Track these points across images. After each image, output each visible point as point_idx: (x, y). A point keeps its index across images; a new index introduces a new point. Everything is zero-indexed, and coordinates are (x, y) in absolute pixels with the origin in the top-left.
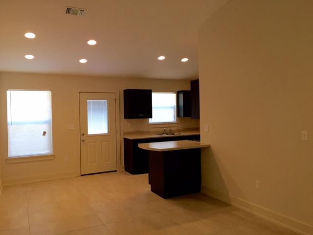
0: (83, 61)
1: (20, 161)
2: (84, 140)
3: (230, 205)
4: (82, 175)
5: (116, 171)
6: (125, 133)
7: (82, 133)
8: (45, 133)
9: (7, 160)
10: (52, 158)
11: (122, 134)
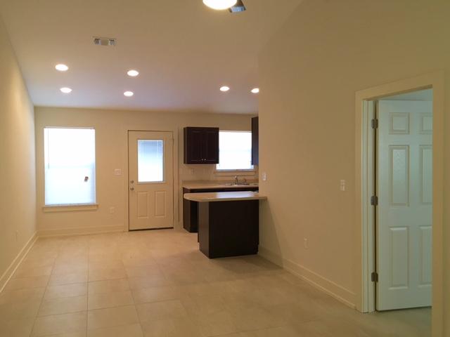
0: (129, 94)
1: (57, 210)
2: (133, 189)
3: (281, 268)
4: (130, 231)
5: (172, 228)
6: (184, 182)
7: (130, 180)
8: (86, 179)
9: (43, 208)
10: (95, 208)
11: (181, 183)
